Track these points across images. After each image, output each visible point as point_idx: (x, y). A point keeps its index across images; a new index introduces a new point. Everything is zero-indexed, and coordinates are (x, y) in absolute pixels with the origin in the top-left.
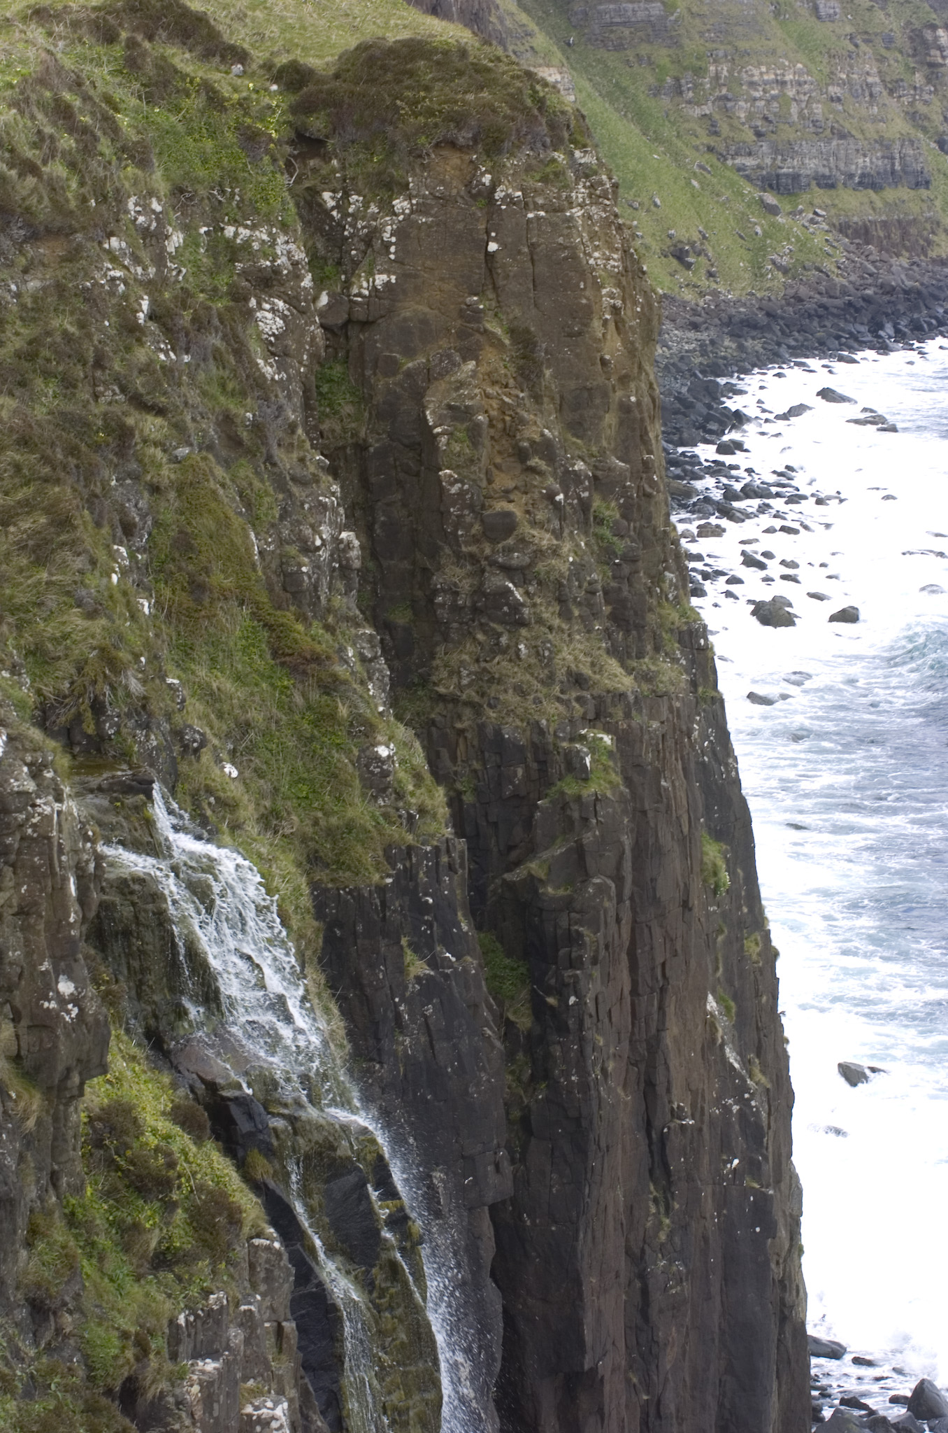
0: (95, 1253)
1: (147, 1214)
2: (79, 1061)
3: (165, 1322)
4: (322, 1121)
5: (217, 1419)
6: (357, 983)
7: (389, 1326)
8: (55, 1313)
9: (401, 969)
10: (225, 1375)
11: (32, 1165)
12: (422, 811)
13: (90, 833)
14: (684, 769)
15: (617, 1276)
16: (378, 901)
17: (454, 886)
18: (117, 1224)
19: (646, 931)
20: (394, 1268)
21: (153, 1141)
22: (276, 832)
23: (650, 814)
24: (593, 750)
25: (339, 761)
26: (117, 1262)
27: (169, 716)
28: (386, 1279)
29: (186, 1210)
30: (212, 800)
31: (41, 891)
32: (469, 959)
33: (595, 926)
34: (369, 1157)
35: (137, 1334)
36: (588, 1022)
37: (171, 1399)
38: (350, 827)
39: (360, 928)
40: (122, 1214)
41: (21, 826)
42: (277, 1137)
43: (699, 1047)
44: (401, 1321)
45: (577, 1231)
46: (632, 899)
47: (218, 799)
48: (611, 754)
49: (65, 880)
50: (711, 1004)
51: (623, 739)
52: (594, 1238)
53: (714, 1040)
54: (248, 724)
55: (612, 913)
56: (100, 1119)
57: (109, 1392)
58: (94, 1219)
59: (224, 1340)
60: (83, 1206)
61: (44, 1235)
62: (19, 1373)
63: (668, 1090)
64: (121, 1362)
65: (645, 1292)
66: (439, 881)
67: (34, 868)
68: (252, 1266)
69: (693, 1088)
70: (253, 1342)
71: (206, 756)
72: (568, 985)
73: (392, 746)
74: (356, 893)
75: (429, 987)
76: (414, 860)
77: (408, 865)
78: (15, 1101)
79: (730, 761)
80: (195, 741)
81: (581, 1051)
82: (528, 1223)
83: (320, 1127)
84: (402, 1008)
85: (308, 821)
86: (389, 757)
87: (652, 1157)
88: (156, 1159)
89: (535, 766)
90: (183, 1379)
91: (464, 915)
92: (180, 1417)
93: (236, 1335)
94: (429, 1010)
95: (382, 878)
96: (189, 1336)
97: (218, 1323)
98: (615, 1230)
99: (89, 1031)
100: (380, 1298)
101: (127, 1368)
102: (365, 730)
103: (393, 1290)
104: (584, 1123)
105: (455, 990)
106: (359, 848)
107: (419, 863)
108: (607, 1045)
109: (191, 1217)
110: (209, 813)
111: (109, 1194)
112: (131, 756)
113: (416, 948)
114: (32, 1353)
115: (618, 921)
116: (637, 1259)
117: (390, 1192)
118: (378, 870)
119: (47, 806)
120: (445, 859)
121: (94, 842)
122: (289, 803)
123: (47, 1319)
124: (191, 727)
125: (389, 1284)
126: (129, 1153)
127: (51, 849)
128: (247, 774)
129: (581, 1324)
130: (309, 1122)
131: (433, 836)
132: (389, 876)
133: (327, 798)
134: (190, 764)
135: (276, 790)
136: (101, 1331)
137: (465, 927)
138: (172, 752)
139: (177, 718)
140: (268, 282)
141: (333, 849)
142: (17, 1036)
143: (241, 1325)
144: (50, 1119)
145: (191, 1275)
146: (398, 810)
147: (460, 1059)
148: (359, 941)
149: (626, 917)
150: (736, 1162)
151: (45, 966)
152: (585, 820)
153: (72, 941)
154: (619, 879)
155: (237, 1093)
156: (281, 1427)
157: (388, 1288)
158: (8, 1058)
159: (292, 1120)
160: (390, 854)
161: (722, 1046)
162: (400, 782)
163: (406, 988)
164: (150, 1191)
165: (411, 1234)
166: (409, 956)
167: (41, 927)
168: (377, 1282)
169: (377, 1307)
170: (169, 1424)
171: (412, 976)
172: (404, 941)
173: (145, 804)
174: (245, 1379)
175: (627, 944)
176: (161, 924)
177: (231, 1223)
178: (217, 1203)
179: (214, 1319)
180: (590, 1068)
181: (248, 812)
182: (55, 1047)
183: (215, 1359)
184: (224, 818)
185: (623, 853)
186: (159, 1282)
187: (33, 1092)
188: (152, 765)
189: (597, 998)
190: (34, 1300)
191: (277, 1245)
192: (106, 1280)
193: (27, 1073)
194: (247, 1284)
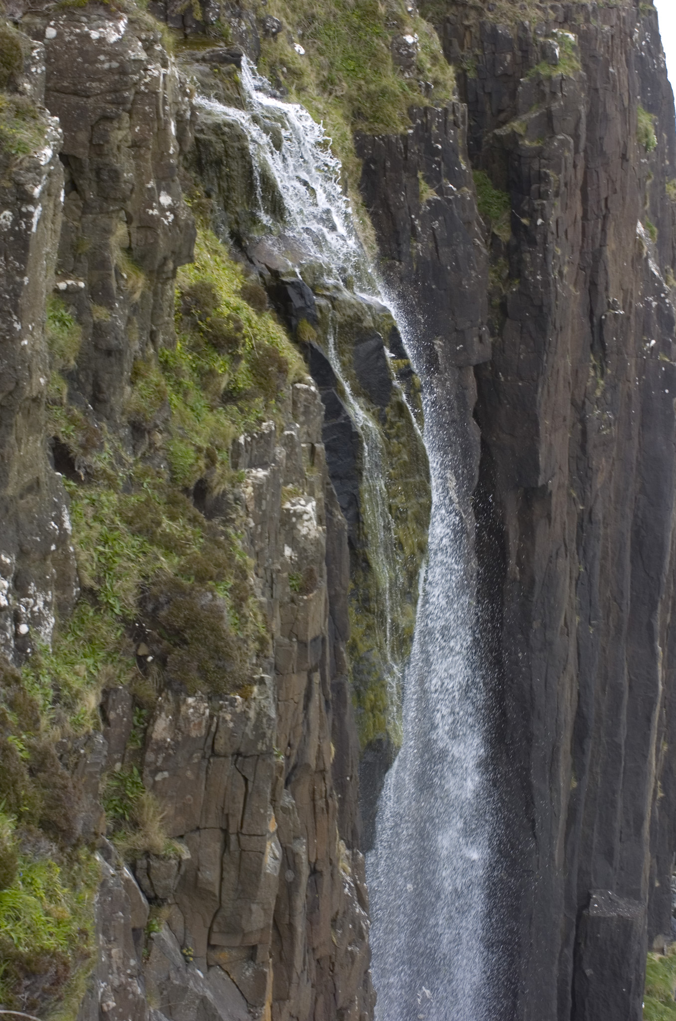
0: (181, 390)
1: (220, 364)
2: (173, 252)
3: (230, 441)
4: (353, 301)
5: (264, 511)
6: (385, 204)
7: (396, 449)
8: (149, 433)
9: (417, 195)
10: (271, 480)
11: (137, 326)
12: (436, 82)
13: (188, 91)
14: (627, 60)
15: (565, 420)
16: (402, 146)
17: (457, 137)
18: (198, 370)
19: (595, 174)
20: (401, 409)
21: (226, 311)
22: (330, 94)
23: (601, 91)
24: (561, 44)
25: (378, 45)
26: (197, 398)
27: (255, 9)
28: (395, 416)
29: (248, 361)
30: (285, 69)
31: (149, 131)
32: (466, 189)
33: (558, 169)
34: (386, 328)
35: (208, 449)
36: (550, 238)
37: (231, 496)
38: (384, 92)
39: (388, 164)
40: (202, 363)
41: (135, 84)
42: (321, 311)
43: (630, 259)
44: (404, 446)
45: (537, 387)
46: (585, 151)
47: (289, 69)
48: (574, 47)
49: (167, 123)
50: (640, 228)
51: (584, 37)
52: (549, 392)
53: (641, 254)
54: (313, 16)
55: (570, 161)
56: (189, 294)
57: (186, 490)
58: (182, 365)
59: (271, 455)
60: (174, 356)
61: (143, 376)
62: (121, 474)
63: (607, 289)
64: (195, 468)
65: (584, 433)
66: (446, 133)
67: (145, 114)
68: (295, 403)
69: (625, 288)
70: (293, 457)
71: (282, 38)
72: (535, 211)
73: (416, 35)
74: (387, 140)
75: (436, 208)
76: (429, 117)
77: (424, 120)
78: (126, 280)
79: (661, 56)
80: (274, 27)
81: (545, 259)
82: (502, 379)
83: (352, 306)
84: (416, 223)
85: (354, 87)
86: (414, 43)
87: (593, 336)
88: (228, 324)
89: (519, 53)
90: (240, 482)
91: (464, 158)
92: (236, 510)
93: (280, 452)
94: (436, 224)
95: (406, 129)
96: (247, 451)
97: (268, 443)
98: (564, 387)
99: (181, 232)
100: (390, 428)
101: (199, 473)
102: (397, 24)
103: (399, 424)
104: (545, 310)
105: (455, 212)
106: (390, 108)
107: (433, 120)
108: (563, 255)
109: (252, 366)
110: (282, 78)
111: (193, 348)
112: (227, 36)
113: (428, 180)
114: (131, 460)
115: (575, 166)
116: (580, 408)
117: (401, 354)
118: (403, 123)
119: (156, 70)
120: (451, 117)
121: (190, 96)
122: (341, 74)
123: (143, 437)
124: (271, 17)
125: (397, 419)
126: (209, 319)
127: (157, 101)
128: (312, 52)
129: (536, 453)
130: (344, 301)
131: (443, 101)
132: (410, 128)
133: (368, 71)
134: (270, 43)
135: (332, 64)
136: (182, 447)
137: (464, 167)
138: (257, 34)
139: (262, 11)
141: (371, 108)
142: (129, 234)
143: (285, 445)
144: (151, 294)
145: (250, 408)
146: (418, 81)
147: (456, 260)
148: (387, 174)
149: (581, 164)
150: (653, 342)
151: (151, 184)
152: (554, 94)
153: (170, 167)
154: (576, 137)
155: (293, 279)
156: (311, 518)
157: (396, 422)
158: (123, 249)
159: (332, 299)
160: (412, 112)
161: (646, 260)
162: (421, 61)
163: (420, 208)
164: (222, 347)
165: (414, 384)
166: (423, 185)
167: (149, 156)
168: (389, 418)
169: (387, 435)
170: (229, 514)
171: (424, 200)
172: (420, 175)
173: (235, 71)
174: (286, 483)
175: (580, 183)
176: (243, 157)
177: (280, 372)
178: (270, 357)
179: (265, 439)
180: (550, 271)
181: (310, 79)
182: (156, 242)
183: (264, 468)
184: (293, 82)
185: (580, 118)
186: (227, 412)
187: (139, 274)
188: (242, 44)
189: (557, 222)
190: (134, 422)
191: (313, 388)
192: (189, 410)
193: (136, 260)
194: (290, 416)
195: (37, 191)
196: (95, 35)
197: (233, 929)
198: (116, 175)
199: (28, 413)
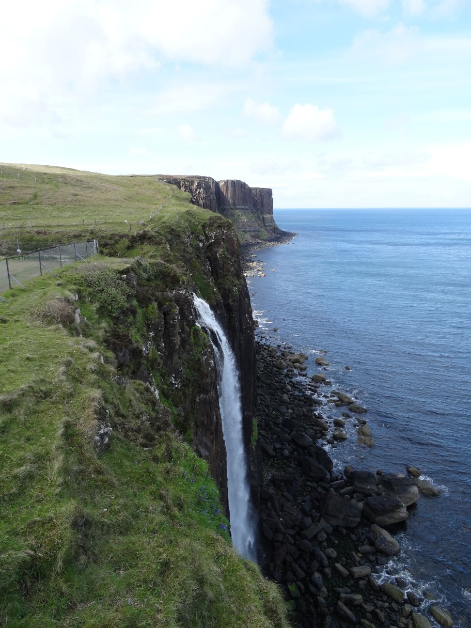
10: (207, 357)
12: (219, 296)
14: (244, 291)
23: (241, 296)
33: (235, 308)
43: (245, 320)
46: (239, 304)
50: (246, 315)
51: (238, 288)
66: (221, 303)
68: (209, 346)
69: (245, 324)
73: (215, 290)
75: (220, 314)
77: (218, 301)
80: (197, 289)
84: (217, 316)
90: (203, 359)
91: (223, 307)
93: (208, 353)
96: (203, 354)
99: (194, 322)
102: (213, 288)
108: (237, 320)
131: (220, 299)
132: (216, 303)
140: (201, 241)
146: (216, 296)
150: (249, 331)
151: (189, 315)
153: (192, 312)
156: (213, 363)
162: (216, 293)
182: (190, 323)
189: (236, 315)
195: (176, 317)
196: (181, 292)
197: (209, 430)
198: (185, 314)
199: (176, 352)
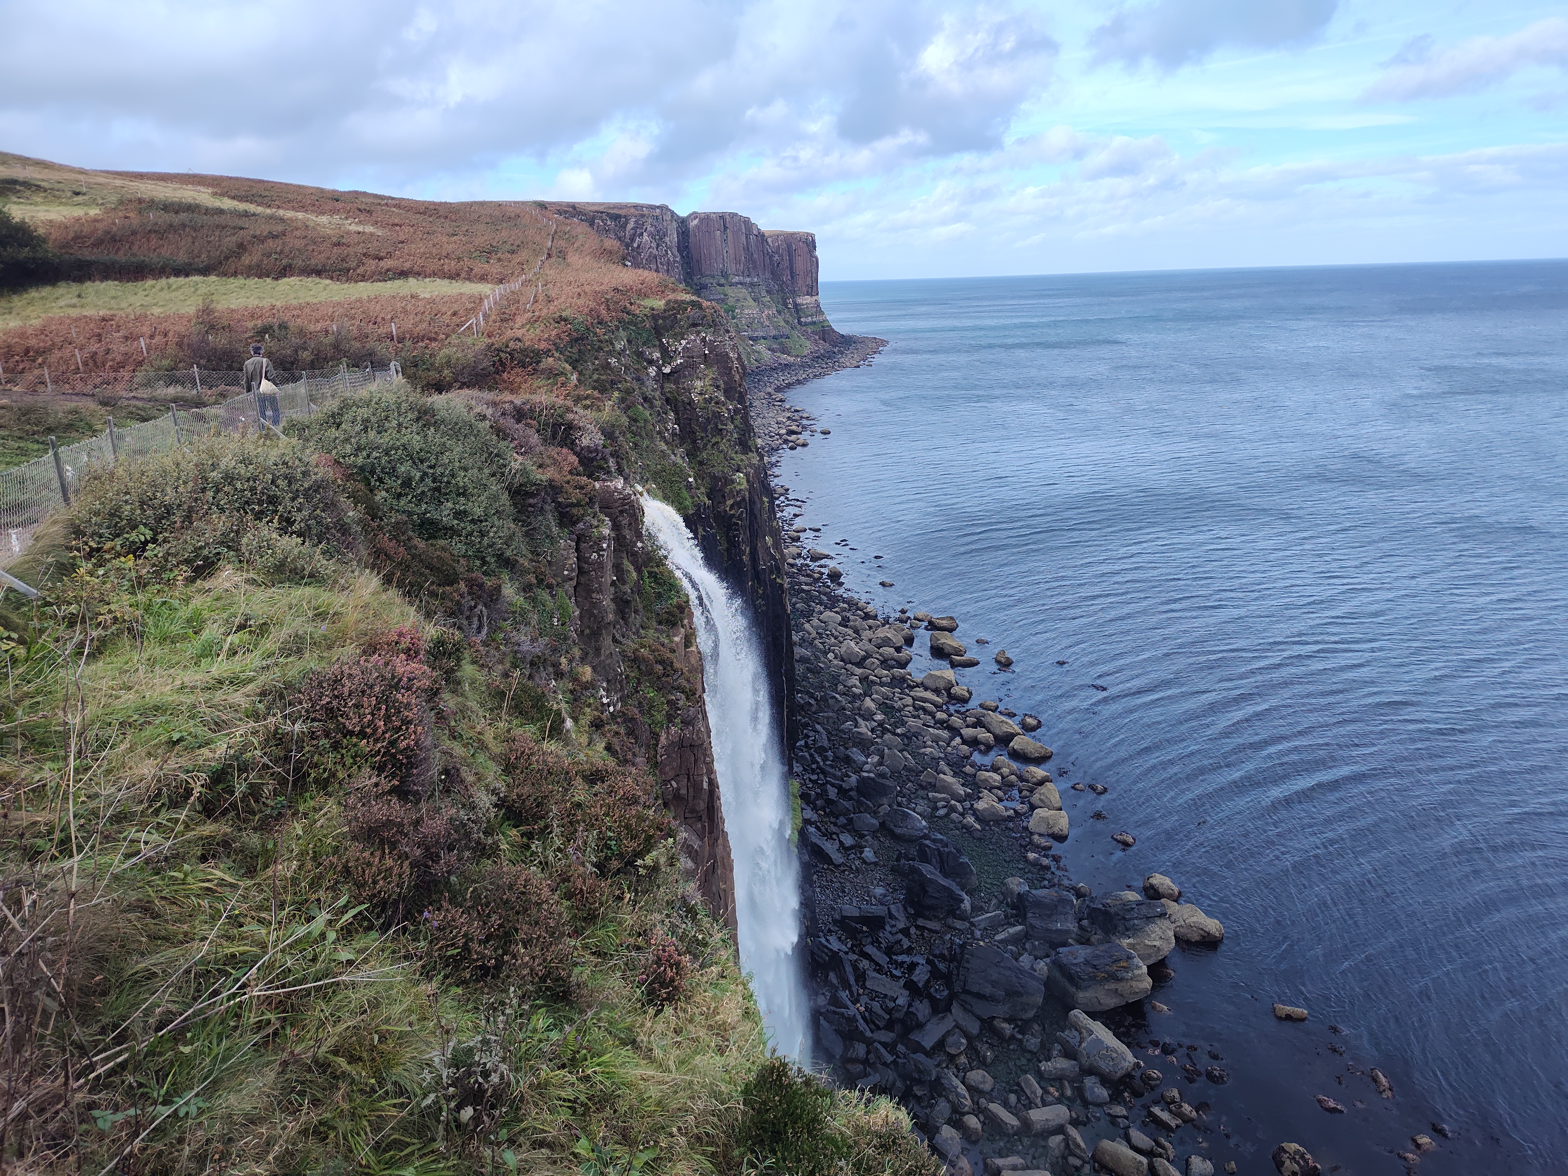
17: (709, 513)
19: (752, 521)
23: (752, 493)
33: (741, 521)
36: (741, 545)
46: (749, 514)
50: (767, 538)
53: (768, 547)
63: (759, 560)
77: (698, 508)
81: (740, 552)
86: (692, 481)
89: (724, 481)
91: (712, 520)
107: (702, 507)
115: (747, 520)
120: (707, 505)
122: (669, 492)
131: (703, 500)
132: (694, 510)
135: (665, 489)
152: (737, 494)
154: (746, 509)
175: (749, 525)
180: (742, 556)
185: (747, 503)
189: (743, 539)
195: (605, 546)
196: (613, 486)
197: (693, 811)
198: (624, 537)
199: (606, 628)
